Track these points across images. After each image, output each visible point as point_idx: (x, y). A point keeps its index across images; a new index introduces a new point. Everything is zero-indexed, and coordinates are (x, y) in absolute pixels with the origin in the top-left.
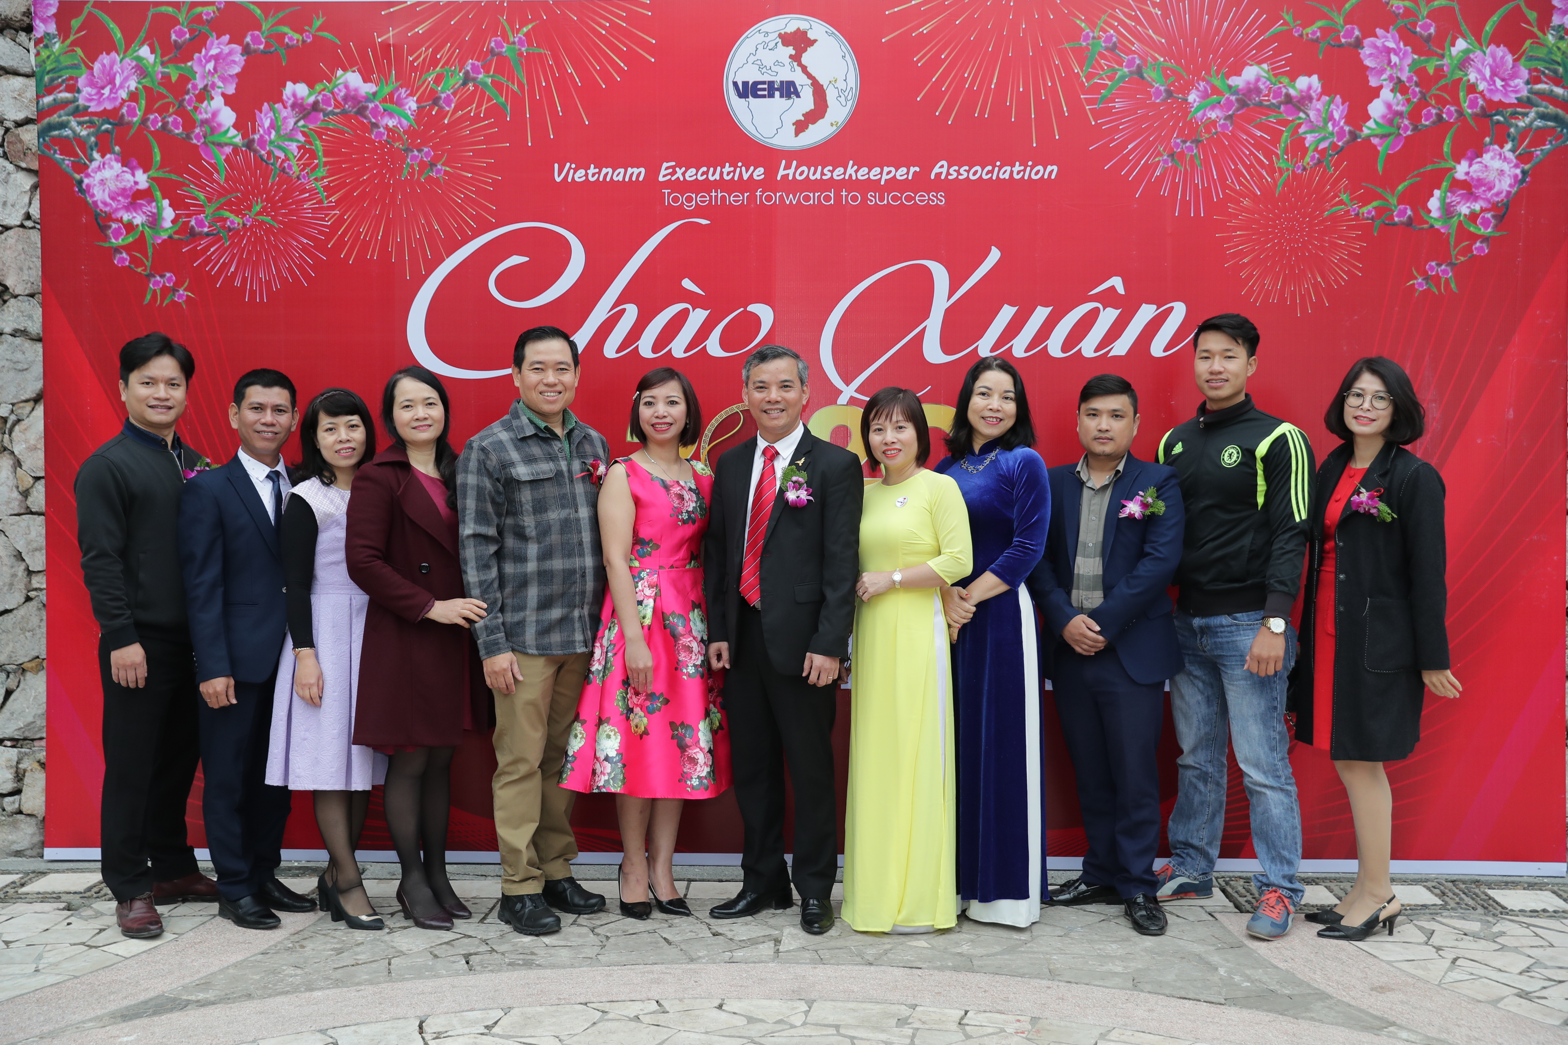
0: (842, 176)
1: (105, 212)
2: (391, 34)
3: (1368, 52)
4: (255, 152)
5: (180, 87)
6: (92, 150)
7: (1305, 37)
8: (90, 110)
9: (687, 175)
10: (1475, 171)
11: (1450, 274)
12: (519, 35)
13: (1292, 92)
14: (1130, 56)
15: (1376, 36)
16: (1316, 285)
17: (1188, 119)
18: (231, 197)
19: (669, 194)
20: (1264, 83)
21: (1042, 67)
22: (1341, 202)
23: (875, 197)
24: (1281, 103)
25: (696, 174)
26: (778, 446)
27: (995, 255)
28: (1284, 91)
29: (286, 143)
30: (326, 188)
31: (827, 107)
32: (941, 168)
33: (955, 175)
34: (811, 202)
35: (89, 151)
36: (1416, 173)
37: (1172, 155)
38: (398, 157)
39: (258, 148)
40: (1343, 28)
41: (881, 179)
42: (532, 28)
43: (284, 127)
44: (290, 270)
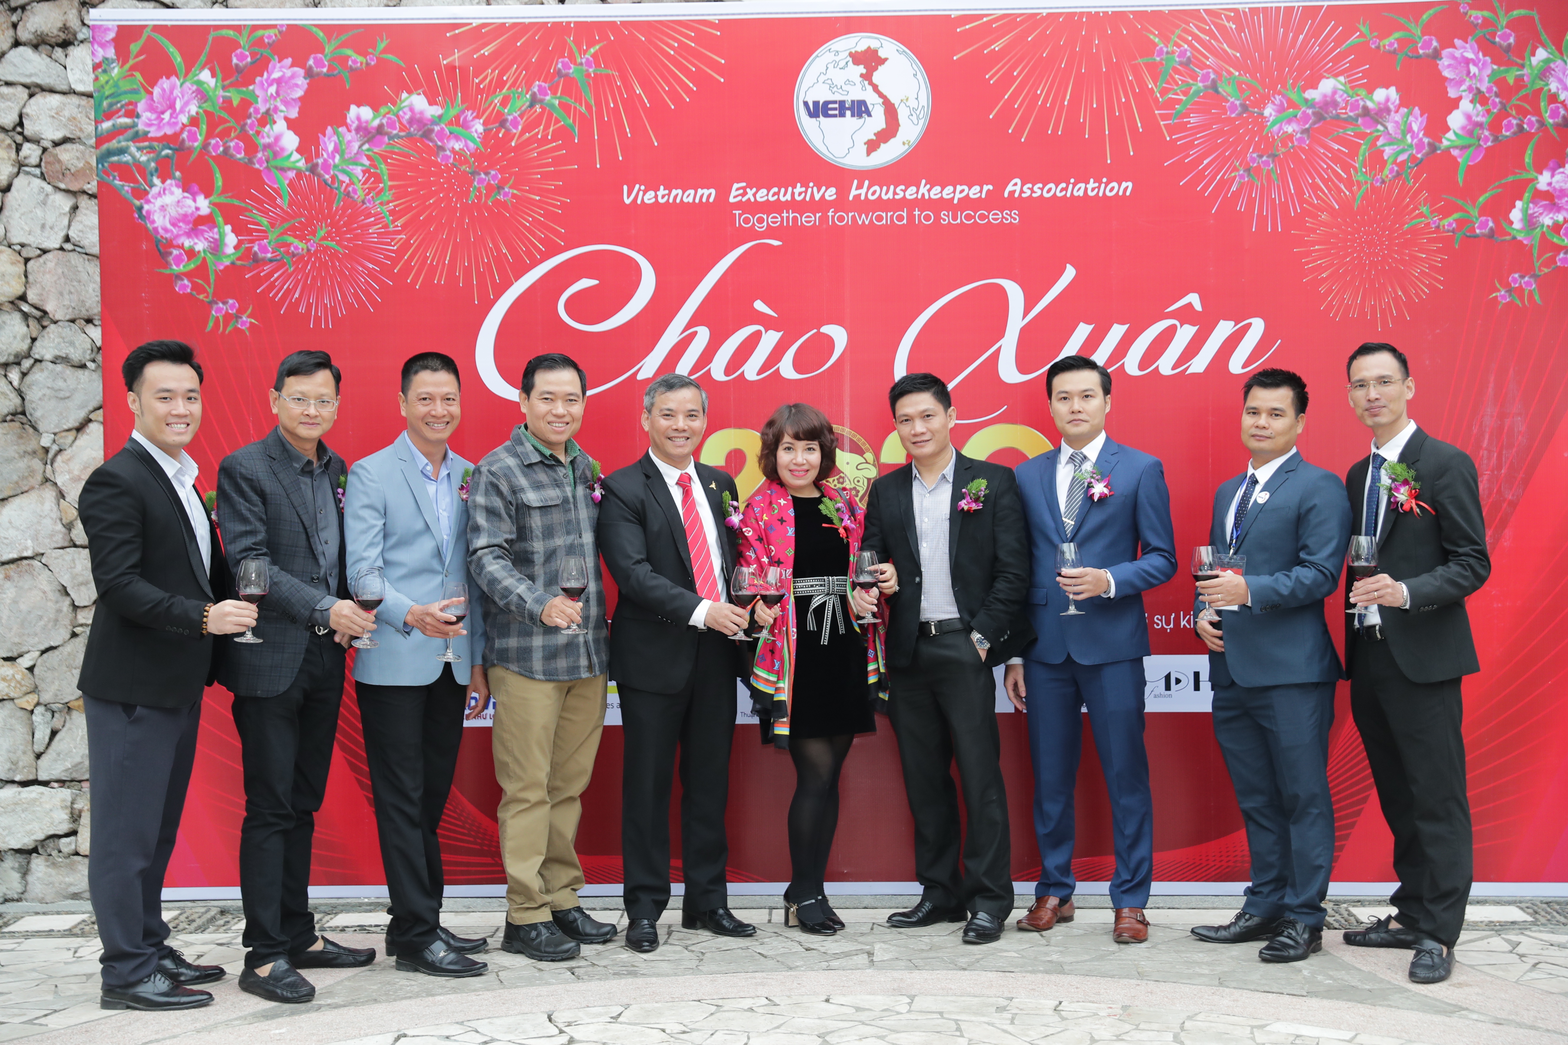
0: (915, 196)
1: (166, 239)
2: (456, 56)
3: (1446, 63)
4: (319, 176)
5: (241, 111)
6: (152, 175)
7: (1382, 49)
8: (150, 135)
9: (758, 196)
10: (1558, 182)
11: (1534, 286)
12: (587, 56)
13: (1370, 104)
14: (1205, 71)
15: (1454, 47)
16: (1396, 299)
17: (1264, 133)
18: (295, 222)
19: (740, 215)
20: (1341, 96)
21: (1115, 83)
22: (1421, 215)
23: (948, 216)
24: (1358, 116)
25: (767, 195)
27: (1070, 273)
28: (1361, 103)
29: (351, 167)
30: (392, 212)
31: (899, 125)
32: (1014, 186)
33: (1029, 192)
34: (884, 222)
35: (149, 177)
36: (1497, 184)
37: (1248, 170)
38: (466, 180)
39: (322, 172)
40: (1420, 39)
41: (954, 197)
42: (600, 49)
43: (348, 151)
44: (356, 296)
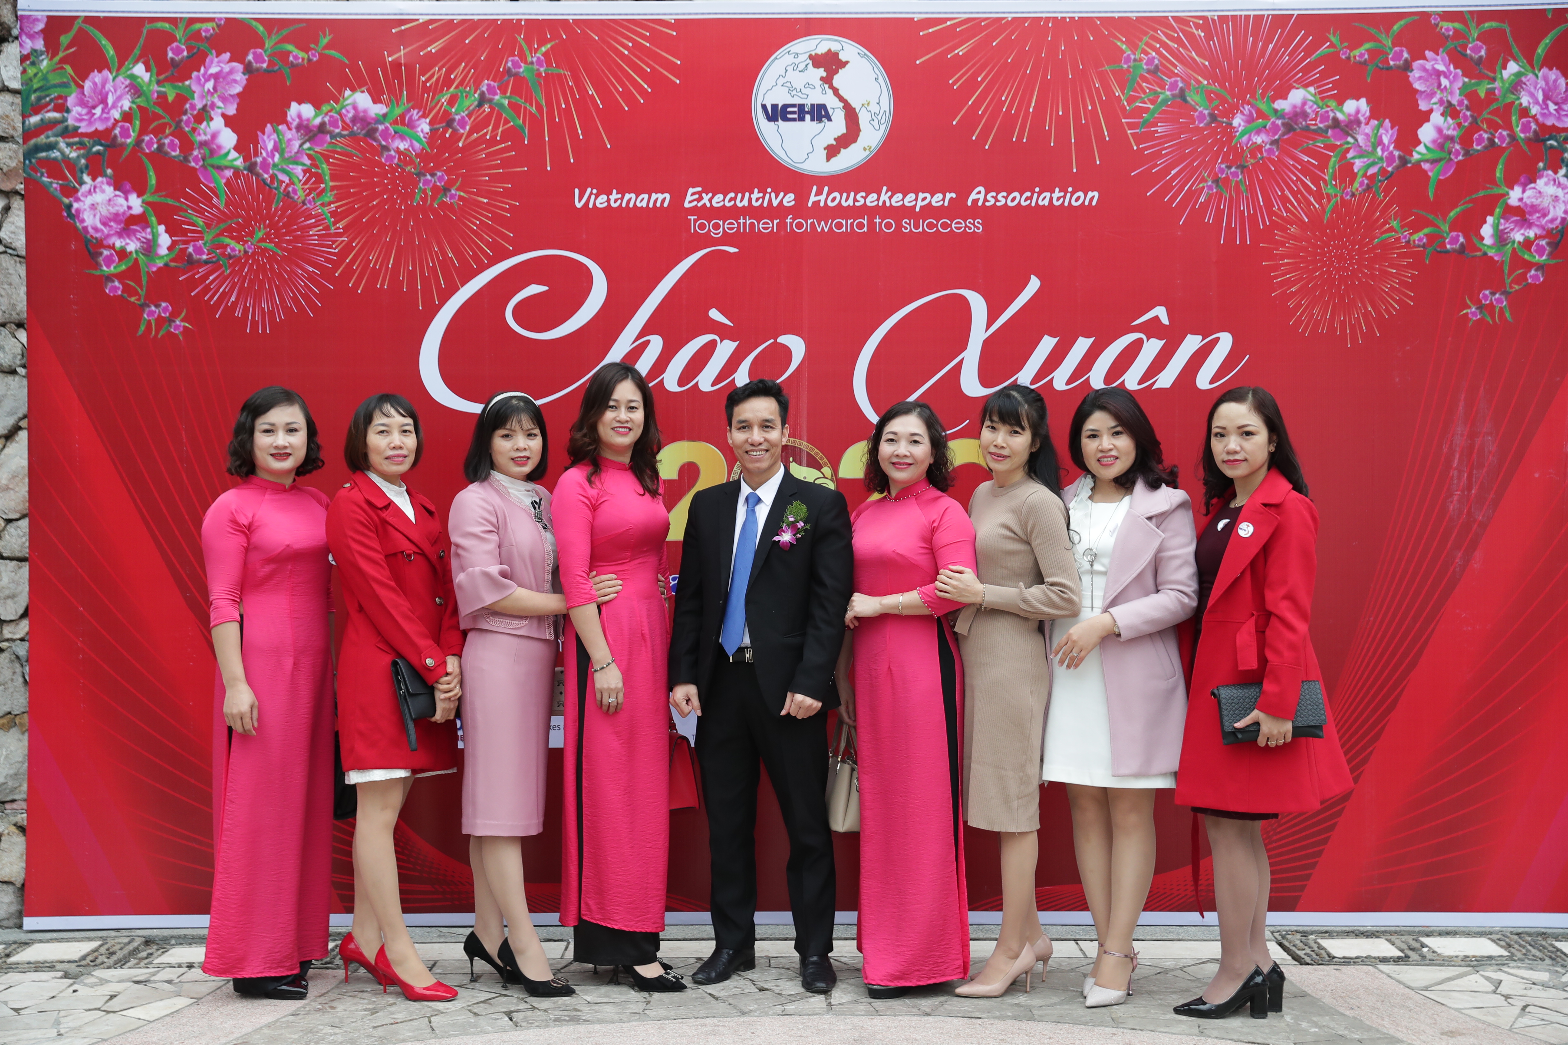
0: (876, 203)
1: (96, 239)
2: (402, 53)
3: (1417, 75)
4: (258, 175)
5: (177, 107)
6: (82, 172)
7: (1352, 59)
8: (80, 131)
9: (714, 201)
10: (1529, 197)
11: (1505, 303)
12: (538, 55)
13: (1340, 116)
14: (1173, 79)
15: (1425, 58)
16: (1366, 314)
17: (1233, 144)
18: (232, 223)
19: (695, 221)
20: (1311, 107)
21: (1082, 91)
22: (1391, 229)
23: (910, 224)
24: (1328, 127)
25: (724, 200)
27: (1034, 284)
28: (1331, 115)
29: (291, 166)
30: (333, 214)
31: (859, 130)
32: (978, 195)
33: (992, 201)
34: (844, 229)
35: (79, 174)
36: (1468, 199)
37: (1216, 181)
38: (411, 181)
39: (261, 171)
40: (1391, 50)
41: (915, 205)
42: (551, 47)
43: (288, 149)
44: (295, 299)
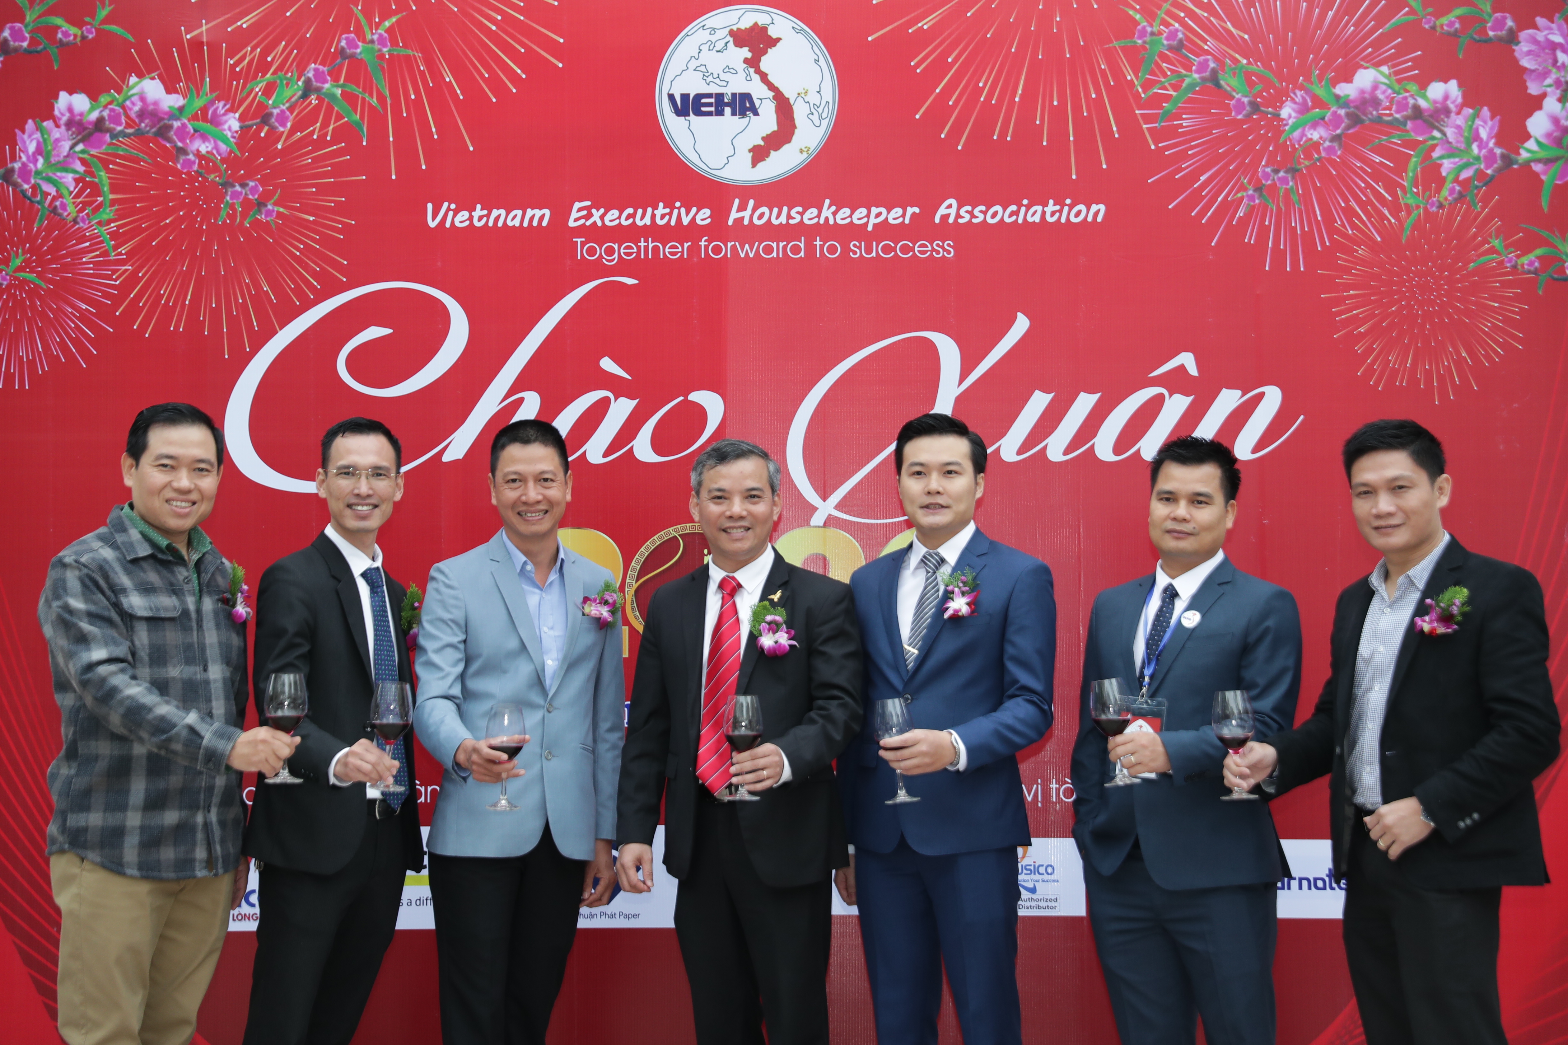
0: (816, 220)
2: (204, 28)
3: (1525, 49)
4: (16, 185)
7: (1438, 29)
9: (607, 219)
12: (379, 31)
13: (1423, 103)
14: (1202, 58)
15: (1536, 27)
16: (1460, 362)
17: (1282, 140)
19: (583, 244)
20: (1384, 92)
21: (1083, 74)
22: (1493, 251)
23: (860, 248)
24: (1407, 118)
25: (619, 218)
26: (741, 576)
27: (1021, 324)
28: (1411, 101)
29: (59, 174)
30: (113, 235)
31: (794, 127)
32: (948, 209)
33: (967, 217)
34: (774, 254)
37: (1258, 189)
38: (215, 194)
39: (19, 180)
40: (1490, 16)
41: (867, 224)
42: (397, 21)
43: (55, 152)
44: (63, 346)
